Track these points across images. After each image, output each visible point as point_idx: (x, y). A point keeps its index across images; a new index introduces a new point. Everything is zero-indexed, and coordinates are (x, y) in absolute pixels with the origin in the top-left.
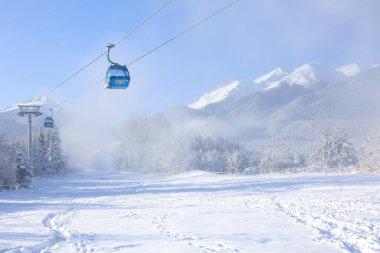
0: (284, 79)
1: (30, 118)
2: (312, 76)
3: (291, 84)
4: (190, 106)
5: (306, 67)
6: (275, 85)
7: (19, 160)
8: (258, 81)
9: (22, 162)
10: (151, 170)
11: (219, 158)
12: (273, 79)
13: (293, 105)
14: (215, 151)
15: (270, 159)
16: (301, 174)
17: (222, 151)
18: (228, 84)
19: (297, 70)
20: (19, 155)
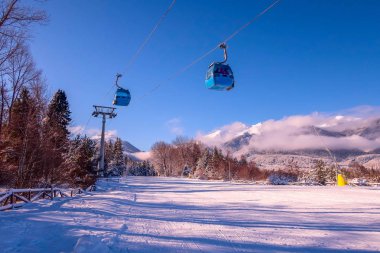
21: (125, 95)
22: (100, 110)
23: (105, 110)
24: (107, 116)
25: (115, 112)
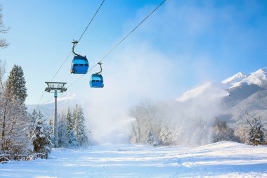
0: (244, 80)
1: (56, 93)
2: (264, 78)
3: (249, 84)
4: (177, 100)
5: (260, 72)
6: (237, 84)
7: (38, 128)
8: (225, 82)
9: (42, 130)
12: (236, 80)
18: (204, 84)
19: (253, 74)
20: (39, 123)
21: (83, 62)
22: (51, 85)
23: (56, 86)
24: (58, 91)
25: (66, 86)
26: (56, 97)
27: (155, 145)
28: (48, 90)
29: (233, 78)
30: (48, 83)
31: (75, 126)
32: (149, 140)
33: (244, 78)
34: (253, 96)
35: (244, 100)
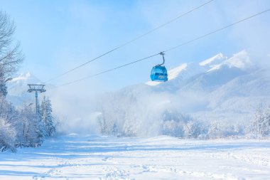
0: (225, 63)
2: (248, 60)
3: (230, 67)
5: (242, 53)
6: (216, 67)
8: (203, 64)
10: (124, 135)
11: (177, 127)
12: (215, 62)
13: (231, 84)
14: (173, 121)
15: (216, 128)
16: (242, 140)
17: (178, 121)
18: (179, 66)
19: (235, 55)
22: (32, 87)
24: (38, 92)
25: (45, 88)
26: (36, 97)
27: (118, 136)
28: (30, 91)
29: (212, 59)
30: (30, 85)
31: (44, 117)
32: (114, 131)
33: (225, 59)
34: (234, 80)
35: (223, 86)
